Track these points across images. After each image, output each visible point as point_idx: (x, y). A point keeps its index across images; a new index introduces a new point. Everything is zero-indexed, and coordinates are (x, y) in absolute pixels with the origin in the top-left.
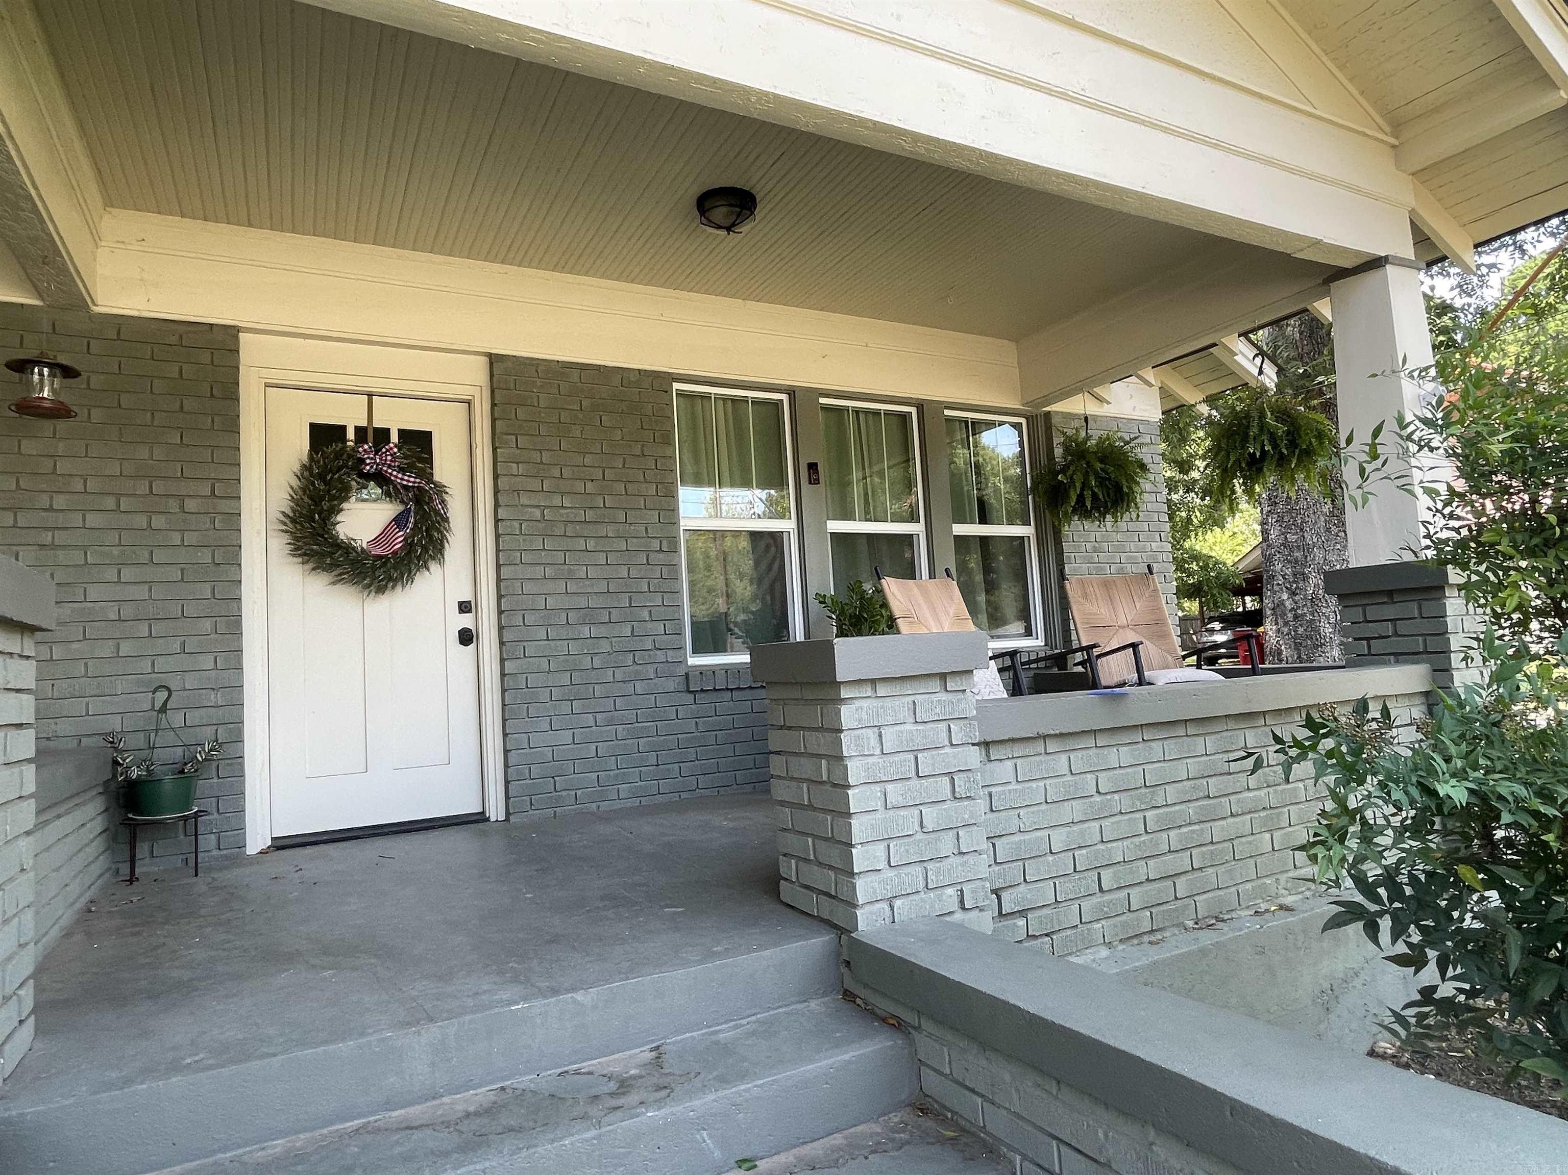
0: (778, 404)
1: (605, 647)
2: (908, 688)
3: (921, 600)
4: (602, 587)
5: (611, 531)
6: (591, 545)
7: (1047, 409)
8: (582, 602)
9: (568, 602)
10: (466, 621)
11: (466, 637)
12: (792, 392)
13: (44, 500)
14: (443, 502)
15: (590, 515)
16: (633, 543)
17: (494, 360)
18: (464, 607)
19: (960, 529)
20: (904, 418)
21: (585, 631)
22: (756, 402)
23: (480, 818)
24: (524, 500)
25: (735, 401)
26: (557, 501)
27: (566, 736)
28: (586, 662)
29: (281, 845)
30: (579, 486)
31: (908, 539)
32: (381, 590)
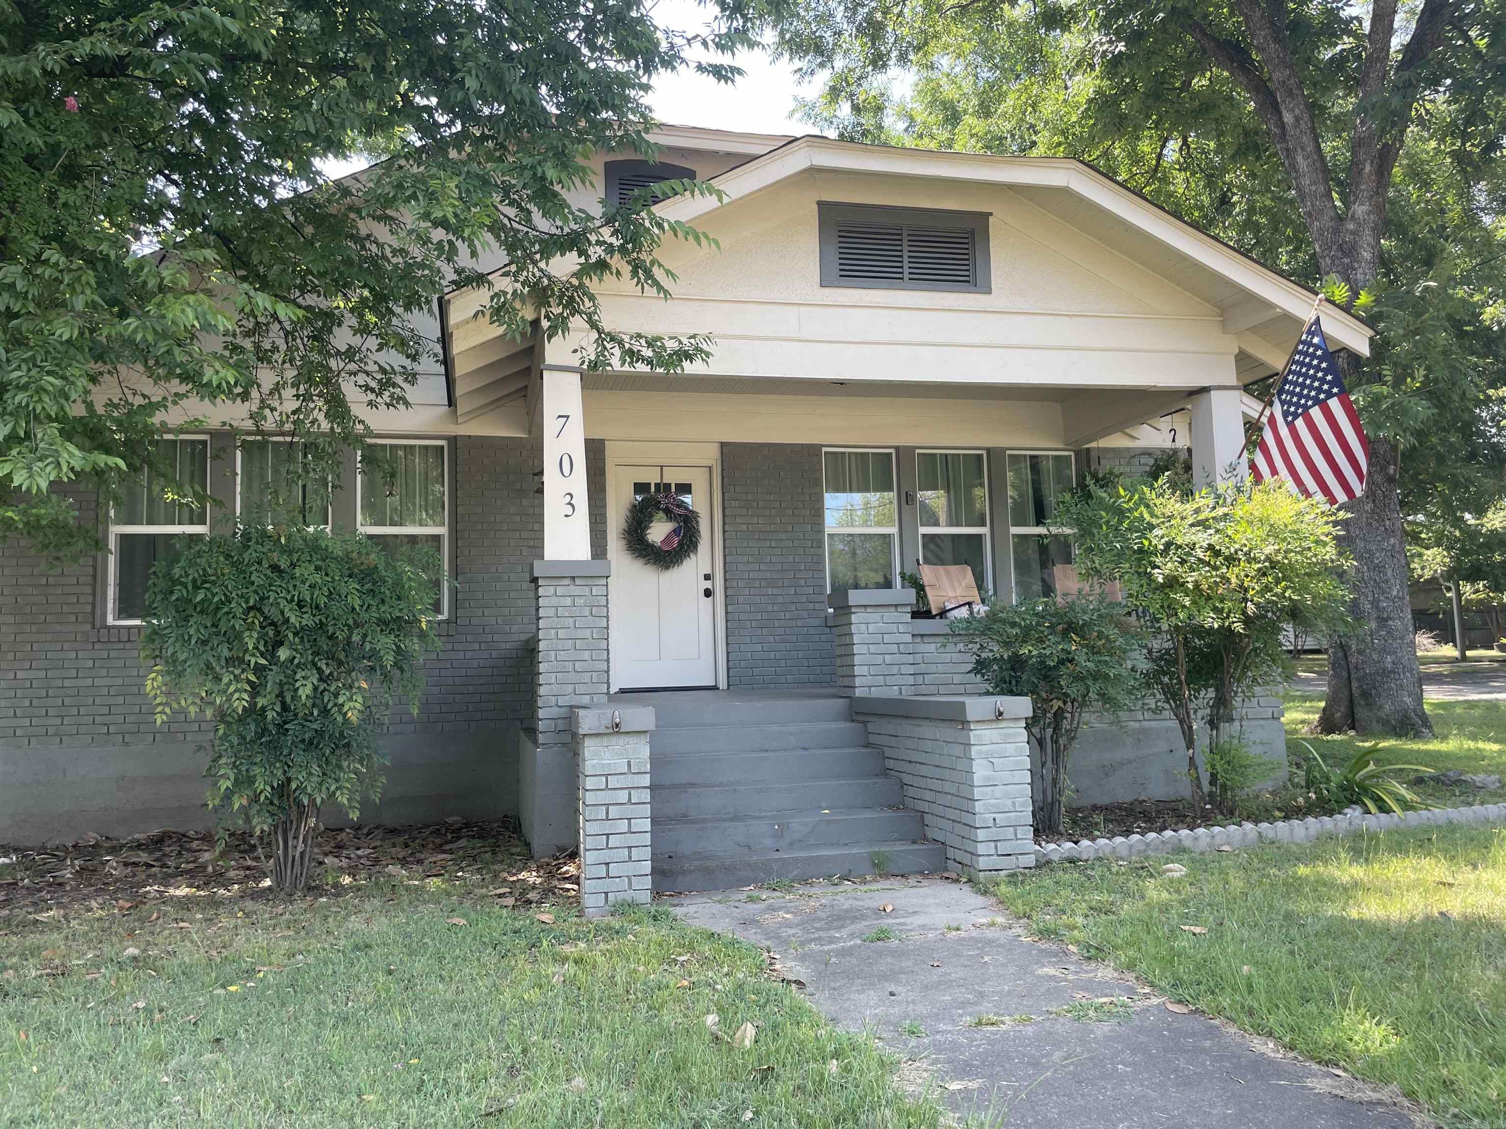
0: (889, 455)
1: (780, 600)
3: (944, 577)
4: (779, 567)
5: (784, 536)
6: (773, 544)
7: (1089, 446)
8: (768, 575)
9: (759, 575)
10: (708, 584)
11: (708, 593)
12: (897, 448)
13: (530, 526)
14: (697, 522)
15: (773, 528)
16: (797, 543)
17: (723, 445)
18: (707, 577)
19: (1015, 530)
20: (980, 457)
21: (770, 591)
22: (873, 454)
23: (715, 688)
24: (738, 520)
25: (862, 454)
26: (755, 520)
27: (759, 647)
28: (770, 608)
29: (623, 691)
30: (767, 512)
31: (979, 537)
32: (667, 568)
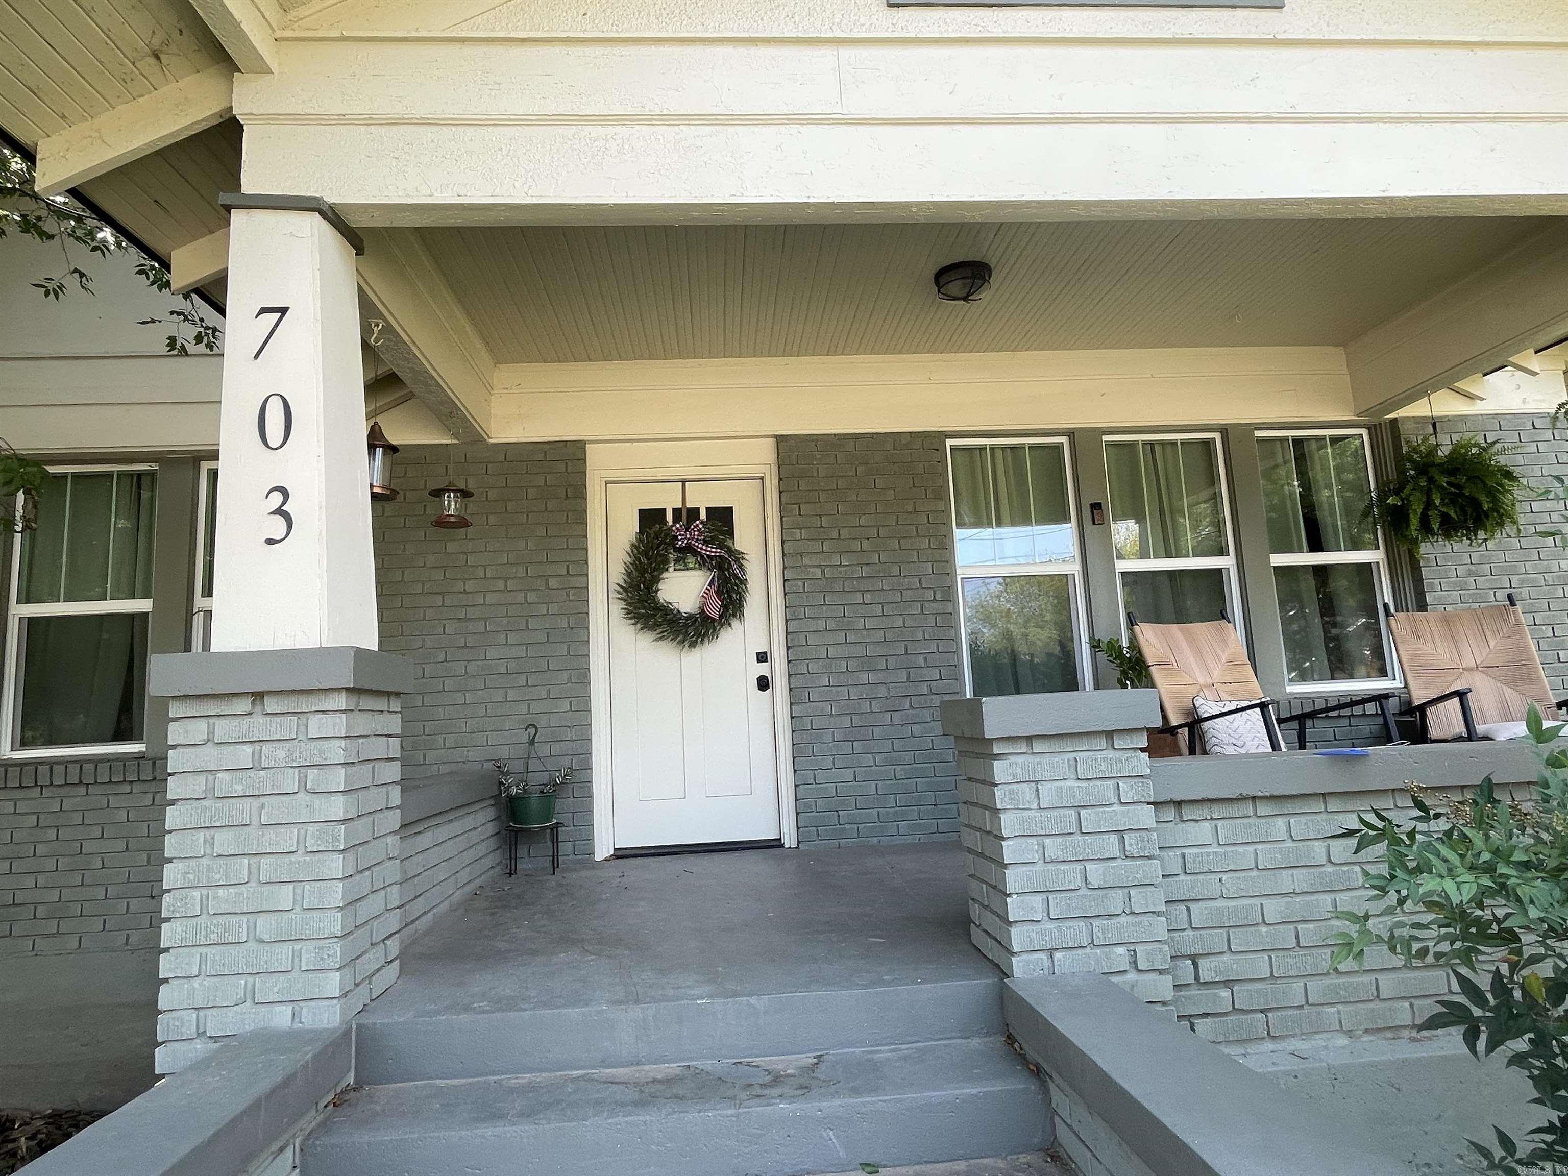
0: (1058, 448)
1: (882, 692)
2: (1068, 746)
3: (1184, 645)
4: (879, 636)
5: (885, 584)
6: (868, 598)
7: (1392, 415)
8: (860, 651)
9: (845, 651)
10: (763, 669)
11: (763, 684)
12: (1071, 434)
13: (460, 586)
14: (741, 566)
15: (866, 571)
16: (908, 595)
17: (780, 440)
18: (762, 658)
19: (1279, 560)
20: (1207, 445)
21: (864, 678)
22: (1033, 448)
23: (777, 844)
24: (806, 561)
25: (1014, 449)
26: (836, 560)
27: (848, 774)
28: (866, 707)
29: (621, 854)
30: (856, 546)
31: (1217, 574)
32: (693, 645)
